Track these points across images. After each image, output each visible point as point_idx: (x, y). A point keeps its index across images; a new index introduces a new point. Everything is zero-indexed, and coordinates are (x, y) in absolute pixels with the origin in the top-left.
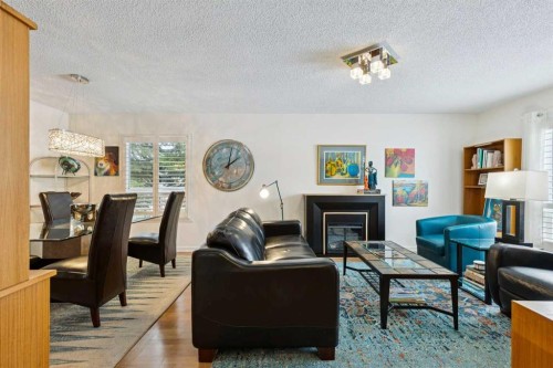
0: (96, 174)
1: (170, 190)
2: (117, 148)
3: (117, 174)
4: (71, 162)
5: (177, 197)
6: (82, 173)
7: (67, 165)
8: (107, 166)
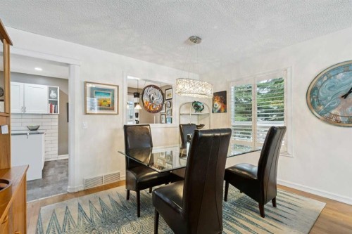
0: (213, 112)
1: (270, 124)
2: (225, 92)
3: (225, 111)
4: (199, 104)
5: (279, 132)
6: (205, 111)
7: (197, 106)
8: (219, 106)
